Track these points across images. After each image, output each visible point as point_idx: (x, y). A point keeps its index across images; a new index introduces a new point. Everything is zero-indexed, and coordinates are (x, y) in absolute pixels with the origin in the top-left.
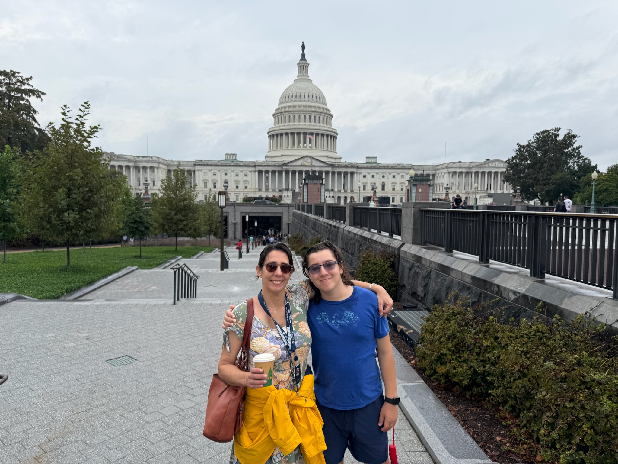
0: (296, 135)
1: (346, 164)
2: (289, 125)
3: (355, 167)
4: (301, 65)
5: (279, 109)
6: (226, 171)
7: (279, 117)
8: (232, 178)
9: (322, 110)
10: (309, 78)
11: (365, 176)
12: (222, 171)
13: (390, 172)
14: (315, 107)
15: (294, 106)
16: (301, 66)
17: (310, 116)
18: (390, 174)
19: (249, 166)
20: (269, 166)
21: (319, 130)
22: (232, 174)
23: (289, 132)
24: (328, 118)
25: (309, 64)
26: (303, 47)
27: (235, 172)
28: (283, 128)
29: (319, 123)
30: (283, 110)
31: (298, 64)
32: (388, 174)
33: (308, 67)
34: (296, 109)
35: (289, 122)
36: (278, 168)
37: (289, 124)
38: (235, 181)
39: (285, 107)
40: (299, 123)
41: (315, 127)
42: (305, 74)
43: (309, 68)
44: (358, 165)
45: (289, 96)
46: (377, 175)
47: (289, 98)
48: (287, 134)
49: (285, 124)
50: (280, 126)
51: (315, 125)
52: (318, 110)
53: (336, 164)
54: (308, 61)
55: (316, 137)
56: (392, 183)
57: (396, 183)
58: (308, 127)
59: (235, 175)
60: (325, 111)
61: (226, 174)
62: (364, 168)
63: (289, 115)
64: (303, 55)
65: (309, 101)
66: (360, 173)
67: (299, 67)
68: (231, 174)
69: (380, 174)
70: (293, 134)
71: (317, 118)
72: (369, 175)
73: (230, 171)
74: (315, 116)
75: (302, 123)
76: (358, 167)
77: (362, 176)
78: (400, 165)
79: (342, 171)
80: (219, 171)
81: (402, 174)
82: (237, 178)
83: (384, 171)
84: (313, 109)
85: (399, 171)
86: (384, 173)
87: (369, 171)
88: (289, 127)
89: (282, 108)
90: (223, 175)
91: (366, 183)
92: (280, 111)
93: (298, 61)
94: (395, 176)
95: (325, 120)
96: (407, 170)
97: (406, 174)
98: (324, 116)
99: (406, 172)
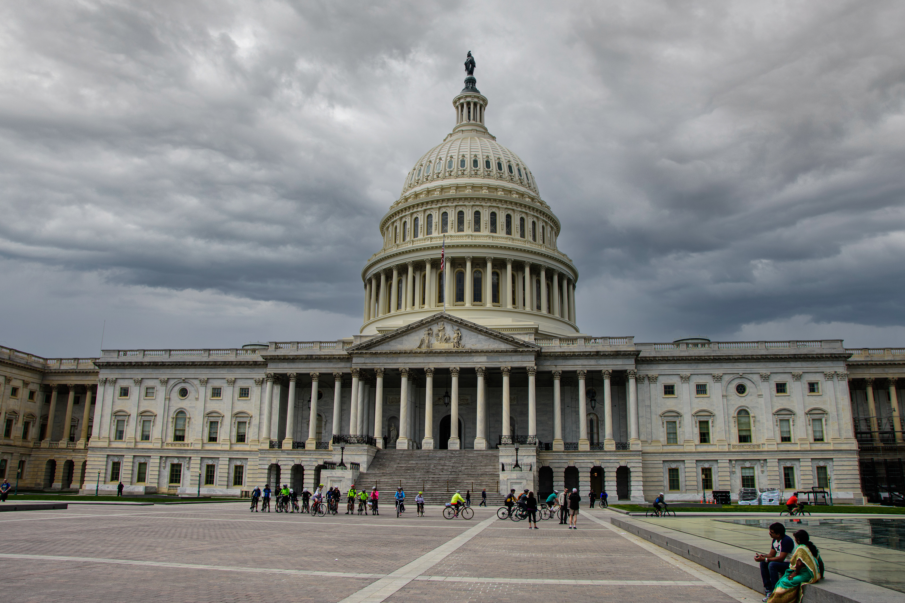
0: (428, 266)
3: (626, 356)
4: (463, 102)
6: (184, 381)
8: (200, 404)
9: (517, 199)
11: (669, 390)
12: (172, 382)
13: (764, 371)
14: (493, 189)
15: (431, 191)
17: (477, 212)
18: (765, 378)
20: (308, 359)
22: (202, 390)
23: (408, 261)
24: (541, 224)
25: (485, 101)
27: (210, 386)
29: (508, 232)
31: (455, 101)
32: (756, 378)
34: (436, 196)
35: (416, 235)
36: (342, 365)
38: (209, 415)
40: (443, 233)
44: (637, 348)
46: (718, 385)
48: (403, 268)
51: (495, 238)
56: (777, 413)
57: (791, 413)
59: (210, 392)
61: (184, 393)
62: (665, 361)
63: (415, 216)
64: (471, 82)
65: (475, 175)
66: (653, 379)
67: (457, 108)
68: (197, 391)
69: (726, 378)
71: (501, 219)
72: (685, 386)
73: (197, 382)
74: (493, 214)
75: (451, 233)
76: (639, 357)
77: (658, 389)
79: (578, 368)
80: (165, 382)
81: (811, 379)
82: (214, 405)
83: (741, 368)
85: (797, 367)
86: (741, 377)
87: (685, 370)
90: (175, 394)
91: (679, 415)
93: (456, 95)
94: (784, 385)
95: (528, 226)
96: (829, 363)
97: (829, 377)
98: (523, 215)
99: (828, 370)
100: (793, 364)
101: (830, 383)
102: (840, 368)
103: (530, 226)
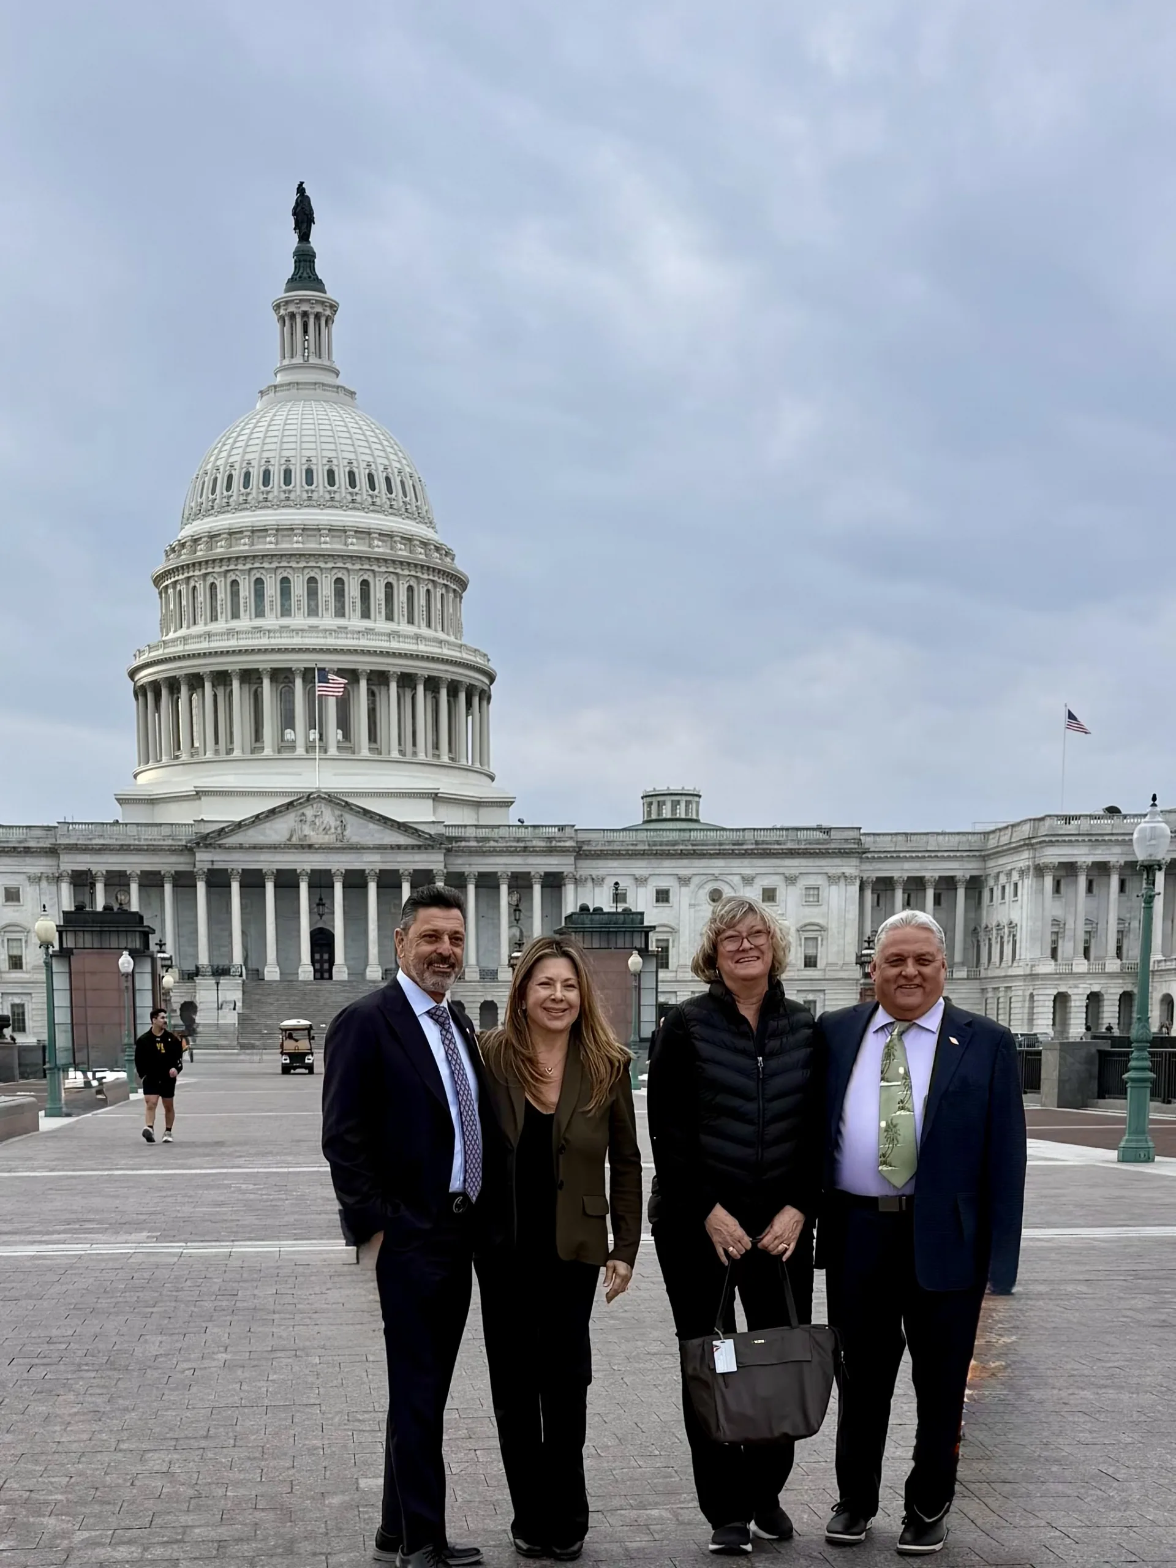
0: (266, 682)
1: (522, 833)
2: (231, 633)
3: (564, 851)
4: (292, 308)
5: (183, 545)
7: (182, 587)
9: (402, 552)
10: (339, 381)
13: (748, 871)
14: (364, 533)
15: (258, 532)
16: (292, 316)
17: (339, 581)
18: (748, 880)
19: (27, 851)
20: (124, 849)
21: (388, 654)
23: (229, 668)
24: (439, 592)
25: (334, 307)
26: (303, 216)
28: (204, 646)
29: (390, 617)
30: (201, 553)
31: (277, 307)
32: (736, 880)
33: (329, 320)
34: (268, 545)
35: (235, 615)
36: (173, 859)
37: (235, 624)
39: (213, 537)
40: (285, 621)
41: (364, 643)
42: (313, 360)
43: (335, 328)
44: (582, 836)
45: (230, 477)
46: (685, 889)
47: (229, 488)
48: (222, 678)
49: (213, 627)
50: (185, 639)
51: (369, 631)
52: (380, 548)
53: (471, 832)
54: (332, 293)
55: (371, 694)
58: (331, 642)
60: (420, 555)
62: (616, 855)
63: (232, 577)
64: (305, 259)
65: (332, 503)
66: (598, 880)
67: (282, 319)
69: (697, 880)
70: (250, 677)
71: (378, 593)
72: (641, 887)
74: (365, 584)
75: (299, 620)
76: (581, 853)
78: (801, 835)
79: (500, 868)
81: (812, 881)
83: (719, 864)
84: (356, 546)
85: (793, 865)
86: (717, 879)
87: (640, 867)
88: (232, 643)
89: (196, 541)
92: (185, 557)
93: (280, 292)
94: (774, 890)
95: (420, 600)
96: (837, 861)
97: (833, 879)
98: (413, 582)
99: (832, 871)
100: (788, 862)
101: (834, 888)
102: (850, 867)
103: (423, 602)
